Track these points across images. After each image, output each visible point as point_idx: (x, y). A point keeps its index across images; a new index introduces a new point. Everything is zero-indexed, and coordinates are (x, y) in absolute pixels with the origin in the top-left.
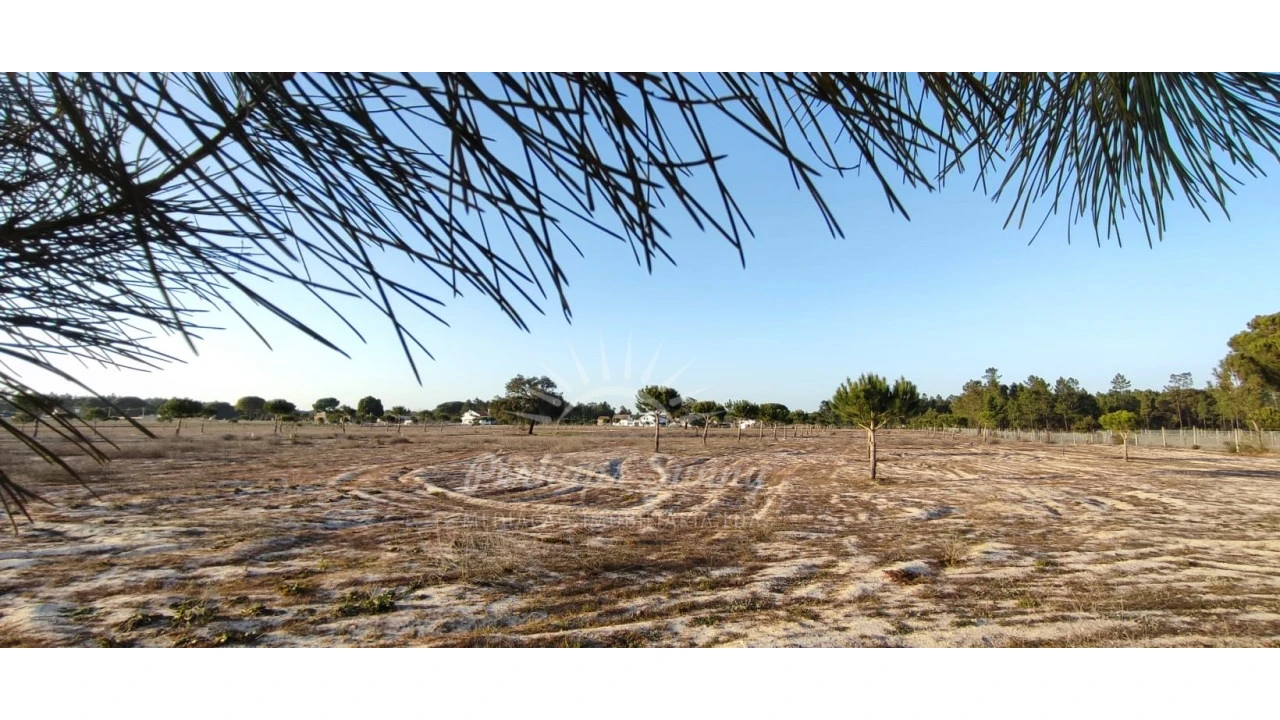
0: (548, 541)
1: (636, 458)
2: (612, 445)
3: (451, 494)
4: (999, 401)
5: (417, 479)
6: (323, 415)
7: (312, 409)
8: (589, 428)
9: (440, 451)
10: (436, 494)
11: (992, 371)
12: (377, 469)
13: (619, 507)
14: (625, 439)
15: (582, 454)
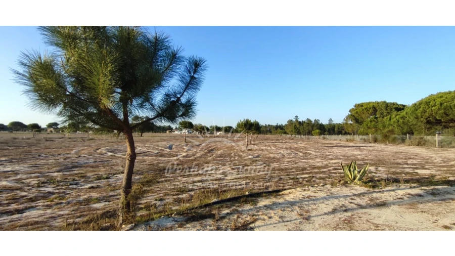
0: (149, 165)
1: (178, 144)
2: (171, 140)
3: (116, 155)
4: (298, 126)
5: (104, 151)
6: (52, 129)
7: (46, 127)
8: (164, 134)
9: (109, 142)
10: (112, 155)
11: (297, 116)
12: (87, 149)
13: (170, 157)
14: (176, 138)
15: (160, 143)
